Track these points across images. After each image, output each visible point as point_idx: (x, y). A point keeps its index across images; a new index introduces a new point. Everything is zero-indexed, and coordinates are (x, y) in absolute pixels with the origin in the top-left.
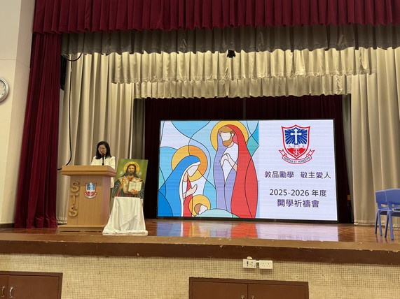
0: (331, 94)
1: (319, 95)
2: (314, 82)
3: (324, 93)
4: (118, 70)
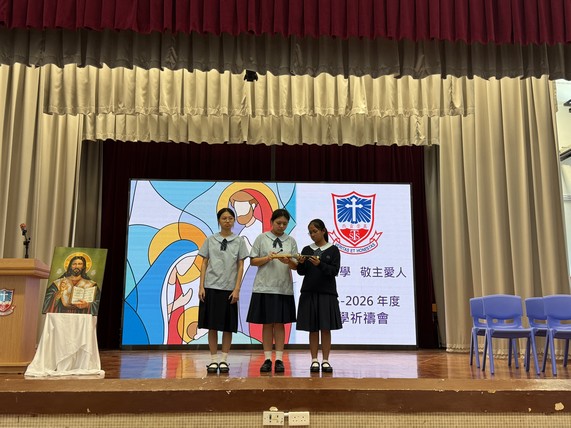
0: (407, 144)
1: (389, 145)
2: (381, 124)
3: (396, 142)
4: (55, 91)
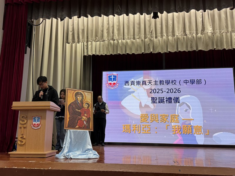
3: (225, 48)
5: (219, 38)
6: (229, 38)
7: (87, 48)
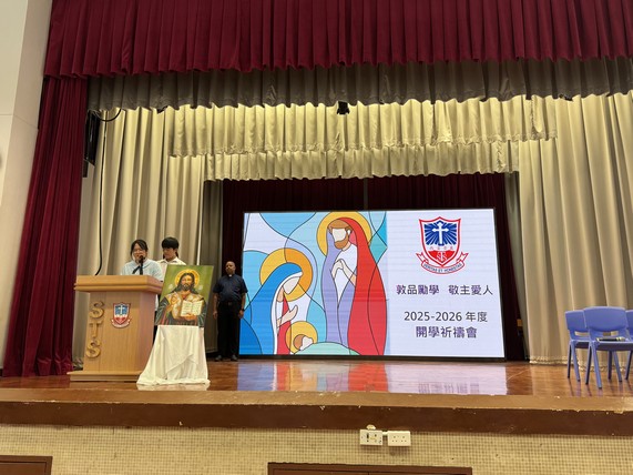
0: (489, 172)
1: (473, 173)
2: (464, 155)
3: (479, 170)
4: (178, 137)
5: (467, 152)
6: (487, 152)
7: (214, 166)
